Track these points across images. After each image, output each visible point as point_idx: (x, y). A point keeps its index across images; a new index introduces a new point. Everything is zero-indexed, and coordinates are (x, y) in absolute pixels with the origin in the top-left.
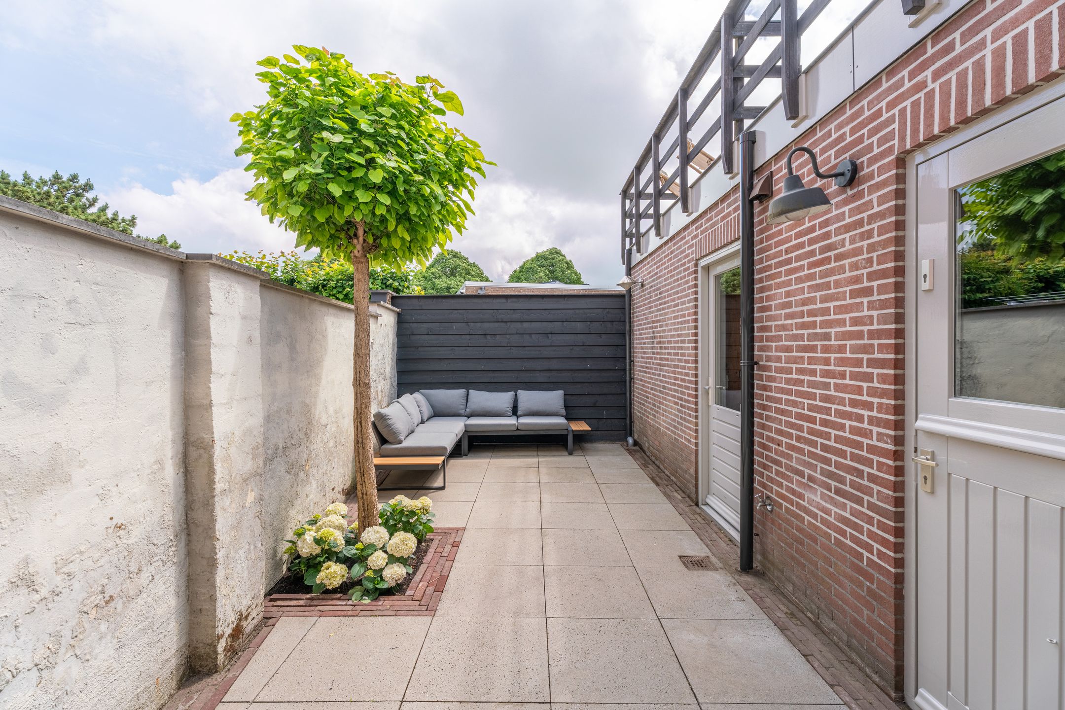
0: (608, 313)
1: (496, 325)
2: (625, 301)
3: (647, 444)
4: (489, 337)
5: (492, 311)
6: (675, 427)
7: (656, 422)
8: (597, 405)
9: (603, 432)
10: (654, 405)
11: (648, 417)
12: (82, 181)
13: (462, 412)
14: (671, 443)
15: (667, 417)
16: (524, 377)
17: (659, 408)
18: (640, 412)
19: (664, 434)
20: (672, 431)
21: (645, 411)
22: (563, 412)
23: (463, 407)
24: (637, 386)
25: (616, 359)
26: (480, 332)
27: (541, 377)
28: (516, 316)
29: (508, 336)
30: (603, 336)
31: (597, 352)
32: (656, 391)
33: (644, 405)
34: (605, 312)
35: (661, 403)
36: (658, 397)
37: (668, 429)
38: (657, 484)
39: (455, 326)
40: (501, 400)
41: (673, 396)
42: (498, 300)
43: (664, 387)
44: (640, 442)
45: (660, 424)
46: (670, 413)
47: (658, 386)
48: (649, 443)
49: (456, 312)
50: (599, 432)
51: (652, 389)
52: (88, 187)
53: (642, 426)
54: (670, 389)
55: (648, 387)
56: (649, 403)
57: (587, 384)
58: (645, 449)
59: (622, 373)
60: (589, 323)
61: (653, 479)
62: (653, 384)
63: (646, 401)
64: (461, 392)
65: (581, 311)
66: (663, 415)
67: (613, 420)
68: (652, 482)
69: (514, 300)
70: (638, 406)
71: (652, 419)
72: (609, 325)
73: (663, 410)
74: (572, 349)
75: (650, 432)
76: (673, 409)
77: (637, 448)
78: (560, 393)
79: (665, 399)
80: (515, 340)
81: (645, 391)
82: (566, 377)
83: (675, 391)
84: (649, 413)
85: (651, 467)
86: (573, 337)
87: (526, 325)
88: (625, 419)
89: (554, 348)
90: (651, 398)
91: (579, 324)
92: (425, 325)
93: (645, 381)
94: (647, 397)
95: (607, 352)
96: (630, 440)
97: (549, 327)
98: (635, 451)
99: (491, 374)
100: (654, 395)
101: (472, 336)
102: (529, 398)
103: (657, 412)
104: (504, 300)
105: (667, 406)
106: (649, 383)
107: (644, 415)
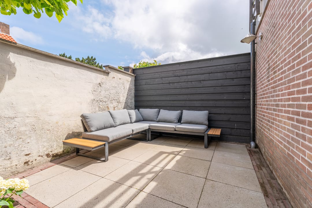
0: (238, 66)
1: (175, 78)
2: (250, 58)
3: (263, 149)
4: (171, 84)
5: (173, 72)
6: (288, 142)
7: (270, 134)
8: (230, 120)
9: (235, 137)
10: (269, 121)
11: (264, 130)
12: (94, 58)
13: (155, 119)
14: (284, 157)
15: (279, 131)
16: (188, 103)
17: (273, 123)
18: (259, 126)
19: (277, 147)
20: (285, 146)
21: (263, 125)
22: (207, 123)
23: (156, 117)
24: (258, 108)
25: (244, 93)
26: (168, 82)
27: (197, 104)
28: (185, 73)
29: (180, 83)
30: (235, 80)
31: (231, 89)
32: (270, 109)
33: (262, 121)
34: (236, 65)
35: (274, 119)
36: (272, 114)
37: (281, 143)
38: (266, 194)
39: (157, 80)
40: (173, 114)
41: (288, 112)
42: (176, 66)
43: (277, 105)
44: (259, 147)
45: (274, 137)
46: (284, 128)
47: (272, 105)
48: (265, 149)
49: (157, 73)
50: (231, 136)
51: (267, 109)
52: (95, 59)
53: (261, 136)
54: (284, 106)
55: (264, 108)
56: (266, 120)
57: (224, 108)
58: (263, 153)
59: (248, 102)
60: (225, 73)
61: (262, 185)
62: (269, 105)
63: (263, 118)
64: (156, 110)
65: (221, 67)
66: (276, 129)
67: (241, 130)
68: (260, 190)
69: (184, 65)
70: (258, 122)
71: (267, 132)
72: (239, 73)
73: (276, 125)
74: (214, 89)
75: (265, 142)
76: (288, 125)
77: (257, 150)
78: (206, 112)
79: (278, 116)
80: (184, 85)
81: (263, 112)
82: (211, 103)
83: (289, 106)
84: (265, 127)
85: (264, 170)
86: (215, 82)
87: (189, 77)
88: (250, 130)
89: (204, 88)
90: (267, 116)
91: (219, 74)
92: (145, 81)
93: (263, 105)
94: (264, 116)
95: (238, 89)
96: (253, 144)
97: (202, 77)
98: (255, 152)
99: (172, 102)
100: (268, 113)
101: (164, 84)
102: (187, 114)
103: (271, 127)
104: (178, 66)
105: (280, 121)
106: (265, 105)
107: (262, 128)
